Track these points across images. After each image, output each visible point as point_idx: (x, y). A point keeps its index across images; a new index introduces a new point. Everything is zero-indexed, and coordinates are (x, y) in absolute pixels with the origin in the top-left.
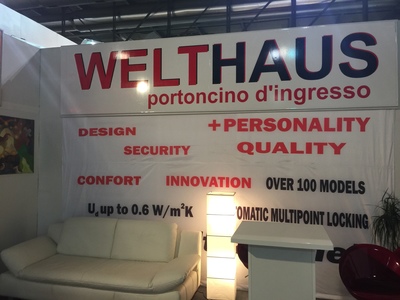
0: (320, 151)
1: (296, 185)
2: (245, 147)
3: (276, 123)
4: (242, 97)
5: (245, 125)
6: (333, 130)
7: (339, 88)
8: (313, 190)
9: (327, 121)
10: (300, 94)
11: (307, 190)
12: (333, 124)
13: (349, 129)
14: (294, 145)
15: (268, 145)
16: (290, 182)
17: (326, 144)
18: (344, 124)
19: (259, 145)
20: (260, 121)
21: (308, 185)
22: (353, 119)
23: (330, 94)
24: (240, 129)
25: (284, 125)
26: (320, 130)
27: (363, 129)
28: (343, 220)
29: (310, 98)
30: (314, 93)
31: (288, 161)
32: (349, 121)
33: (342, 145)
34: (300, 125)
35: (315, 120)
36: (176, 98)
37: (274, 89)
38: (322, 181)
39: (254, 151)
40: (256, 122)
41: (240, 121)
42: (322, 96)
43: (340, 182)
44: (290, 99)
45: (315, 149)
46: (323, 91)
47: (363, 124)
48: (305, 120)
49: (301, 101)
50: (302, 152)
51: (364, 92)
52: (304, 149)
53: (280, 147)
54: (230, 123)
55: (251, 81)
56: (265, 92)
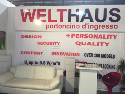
0: (102, 45)
1: (94, 56)
2: (78, 43)
3: (88, 36)
4: (78, 27)
5: (78, 36)
6: (106, 38)
7: (108, 25)
8: (99, 57)
9: (104, 35)
10: (96, 27)
12: (106, 37)
13: (111, 38)
14: (93, 43)
15: (85, 42)
16: (92, 54)
17: (103, 43)
18: (109, 37)
19: (82, 42)
20: (83, 35)
21: (97, 56)
23: (106, 27)
24: (76, 37)
25: (91, 36)
26: (102, 38)
27: (115, 38)
29: (99, 28)
30: (101, 27)
31: (92, 48)
32: (111, 36)
33: (108, 43)
34: (96, 36)
35: (101, 35)
36: (56, 26)
37: (88, 25)
38: (102, 54)
39: (81, 44)
41: (77, 34)
42: (103, 27)
43: (107, 55)
44: (93, 28)
45: (100, 44)
47: (115, 37)
48: (97, 35)
49: (96, 29)
51: (116, 27)
52: (97, 44)
53: (89, 43)
54: (73, 35)
55: (80, 22)
56: (85, 26)
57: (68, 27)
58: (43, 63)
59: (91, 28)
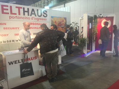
4: (29, 19)
7: (43, 19)
15: (33, 27)
20: (32, 23)
25: (36, 24)
29: (39, 20)
35: (40, 23)
36: (16, 18)
37: (34, 18)
44: (36, 20)
50: (38, 29)
51: (46, 20)
55: (30, 16)
57: (24, 18)
58: (9, 41)
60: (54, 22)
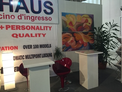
0: (39, 36)
1: (33, 47)
2: (15, 35)
3: (25, 27)
4: (12, 17)
5: (14, 27)
6: (43, 30)
7: (44, 17)
8: (38, 48)
9: (41, 27)
10: (33, 18)
11: (36, 48)
12: (42, 28)
13: (47, 30)
14: (31, 34)
15: (23, 34)
16: (31, 46)
17: (41, 34)
18: (45, 28)
19: (20, 35)
20: (20, 26)
21: (36, 47)
22: (48, 27)
23: (41, 19)
24: (12, 29)
25: (28, 28)
26: (39, 30)
27: (50, 30)
28: (46, 55)
29: (36, 20)
30: (37, 18)
31: (30, 39)
32: (47, 27)
33: (45, 34)
34: (33, 28)
35: (38, 27)
37: (24, 15)
38: (40, 45)
39: (18, 37)
40: (18, 27)
41: (12, 26)
42: (39, 19)
43: (45, 45)
44: (30, 19)
45: (38, 35)
46: (39, 18)
47: (50, 28)
48: (34, 26)
49: (33, 20)
50: (34, 37)
51: (50, 19)
52: (35, 35)
53: (27, 35)
54: (8, 27)
55: (15, 12)
56: (21, 16)
59: (27, 19)
60: (68, 23)
